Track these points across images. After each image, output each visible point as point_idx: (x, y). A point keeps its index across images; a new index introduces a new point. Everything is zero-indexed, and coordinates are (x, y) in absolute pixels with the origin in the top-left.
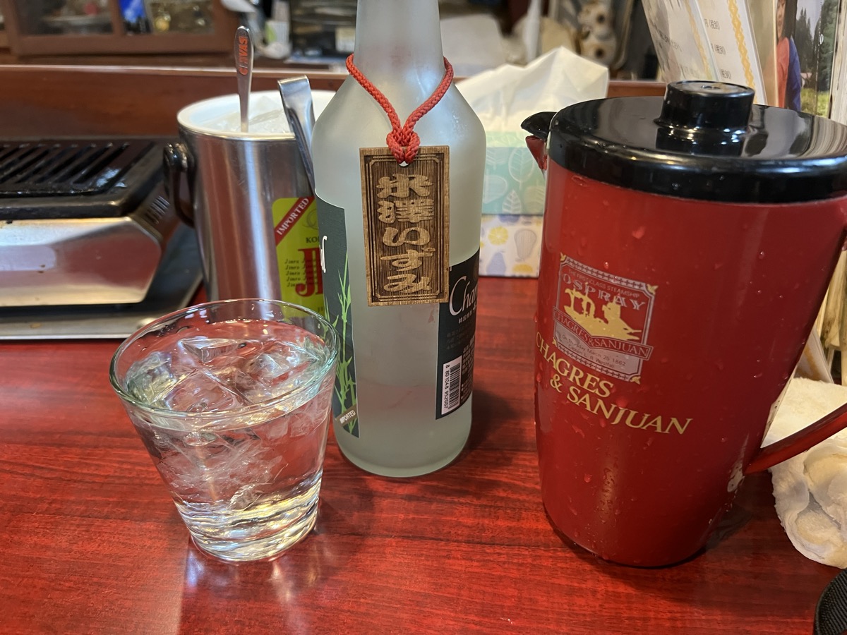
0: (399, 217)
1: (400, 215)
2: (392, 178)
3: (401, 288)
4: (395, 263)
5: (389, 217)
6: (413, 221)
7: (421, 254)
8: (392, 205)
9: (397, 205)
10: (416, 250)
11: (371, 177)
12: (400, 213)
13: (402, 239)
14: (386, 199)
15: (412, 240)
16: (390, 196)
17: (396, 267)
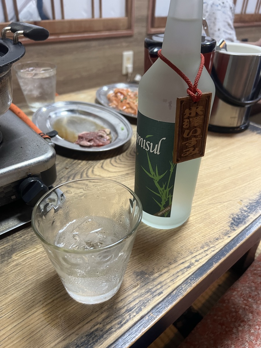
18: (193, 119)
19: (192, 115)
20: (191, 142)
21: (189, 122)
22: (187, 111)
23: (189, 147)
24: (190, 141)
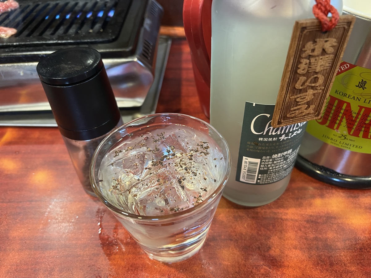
1: (311, 68)
2: (315, 42)
5: (303, 70)
8: (308, 61)
12: (312, 66)
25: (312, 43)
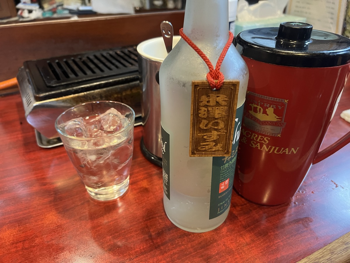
0: (209, 115)
2: (208, 96)
3: (207, 149)
4: (205, 137)
6: (217, 117)
7: (219, 133)
8: (206, 109)
9: (209, 109)
10: (217, 131)
11: (197, 95)
13: (209, 126)
14: (204, 106)
15: (215, 126)
16: (206, 105)
17: (205, 139)
18: (213, 109)
19: (211, 104)
20: (211, 136)
21: (206, 111)
22: (204, 98)
23: (208, 140)
24: (209, 134)
25: (206, 96)
